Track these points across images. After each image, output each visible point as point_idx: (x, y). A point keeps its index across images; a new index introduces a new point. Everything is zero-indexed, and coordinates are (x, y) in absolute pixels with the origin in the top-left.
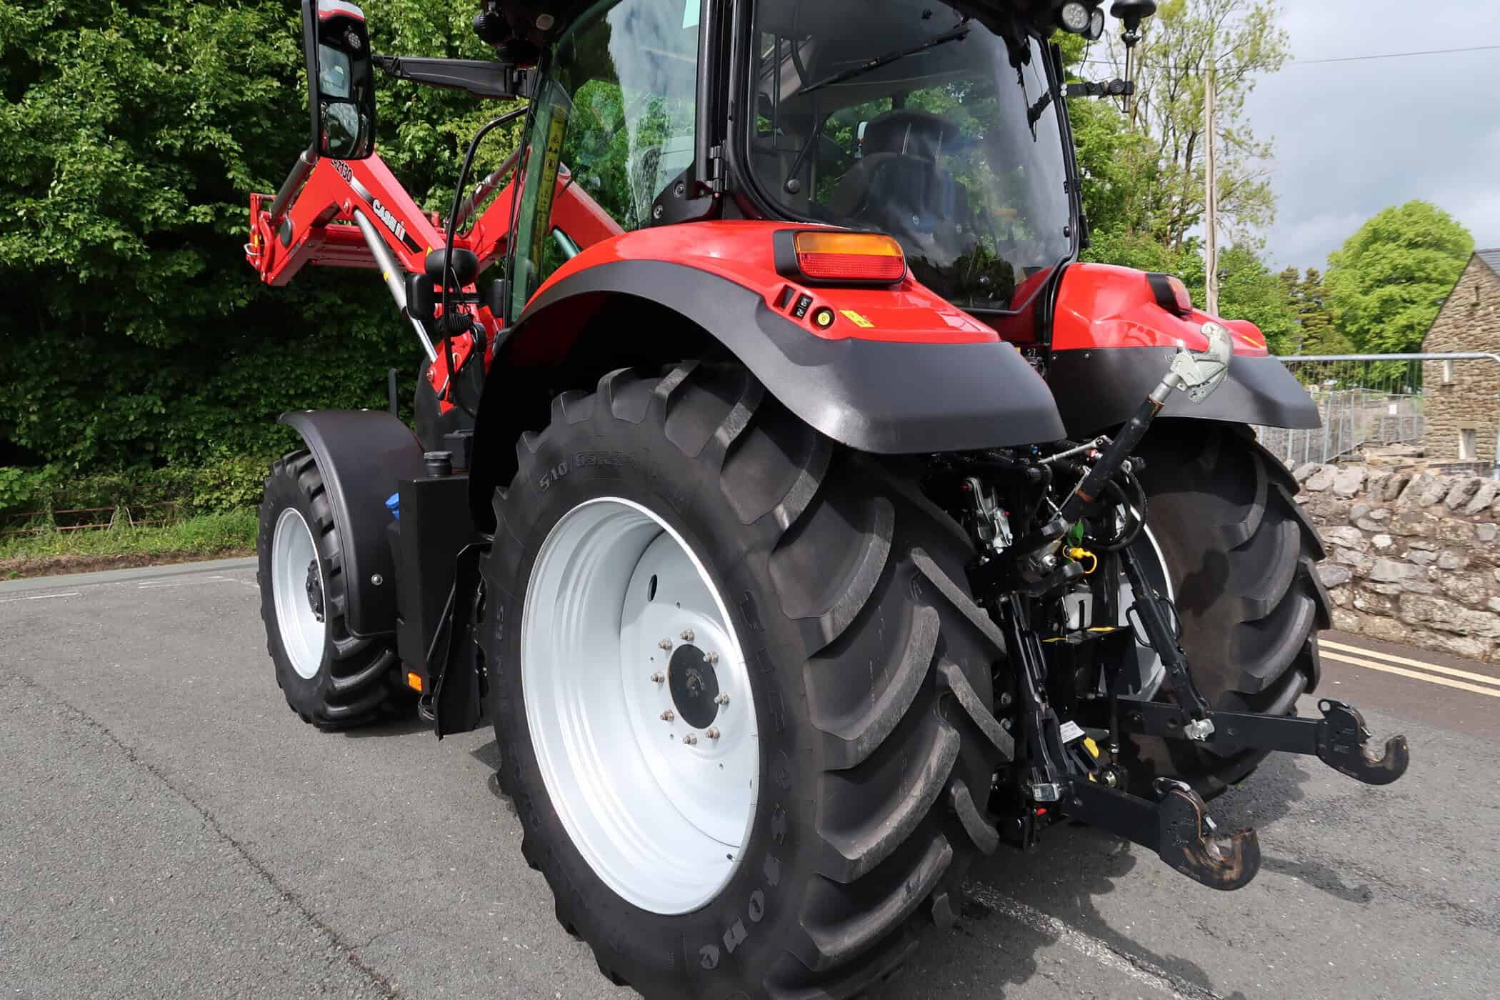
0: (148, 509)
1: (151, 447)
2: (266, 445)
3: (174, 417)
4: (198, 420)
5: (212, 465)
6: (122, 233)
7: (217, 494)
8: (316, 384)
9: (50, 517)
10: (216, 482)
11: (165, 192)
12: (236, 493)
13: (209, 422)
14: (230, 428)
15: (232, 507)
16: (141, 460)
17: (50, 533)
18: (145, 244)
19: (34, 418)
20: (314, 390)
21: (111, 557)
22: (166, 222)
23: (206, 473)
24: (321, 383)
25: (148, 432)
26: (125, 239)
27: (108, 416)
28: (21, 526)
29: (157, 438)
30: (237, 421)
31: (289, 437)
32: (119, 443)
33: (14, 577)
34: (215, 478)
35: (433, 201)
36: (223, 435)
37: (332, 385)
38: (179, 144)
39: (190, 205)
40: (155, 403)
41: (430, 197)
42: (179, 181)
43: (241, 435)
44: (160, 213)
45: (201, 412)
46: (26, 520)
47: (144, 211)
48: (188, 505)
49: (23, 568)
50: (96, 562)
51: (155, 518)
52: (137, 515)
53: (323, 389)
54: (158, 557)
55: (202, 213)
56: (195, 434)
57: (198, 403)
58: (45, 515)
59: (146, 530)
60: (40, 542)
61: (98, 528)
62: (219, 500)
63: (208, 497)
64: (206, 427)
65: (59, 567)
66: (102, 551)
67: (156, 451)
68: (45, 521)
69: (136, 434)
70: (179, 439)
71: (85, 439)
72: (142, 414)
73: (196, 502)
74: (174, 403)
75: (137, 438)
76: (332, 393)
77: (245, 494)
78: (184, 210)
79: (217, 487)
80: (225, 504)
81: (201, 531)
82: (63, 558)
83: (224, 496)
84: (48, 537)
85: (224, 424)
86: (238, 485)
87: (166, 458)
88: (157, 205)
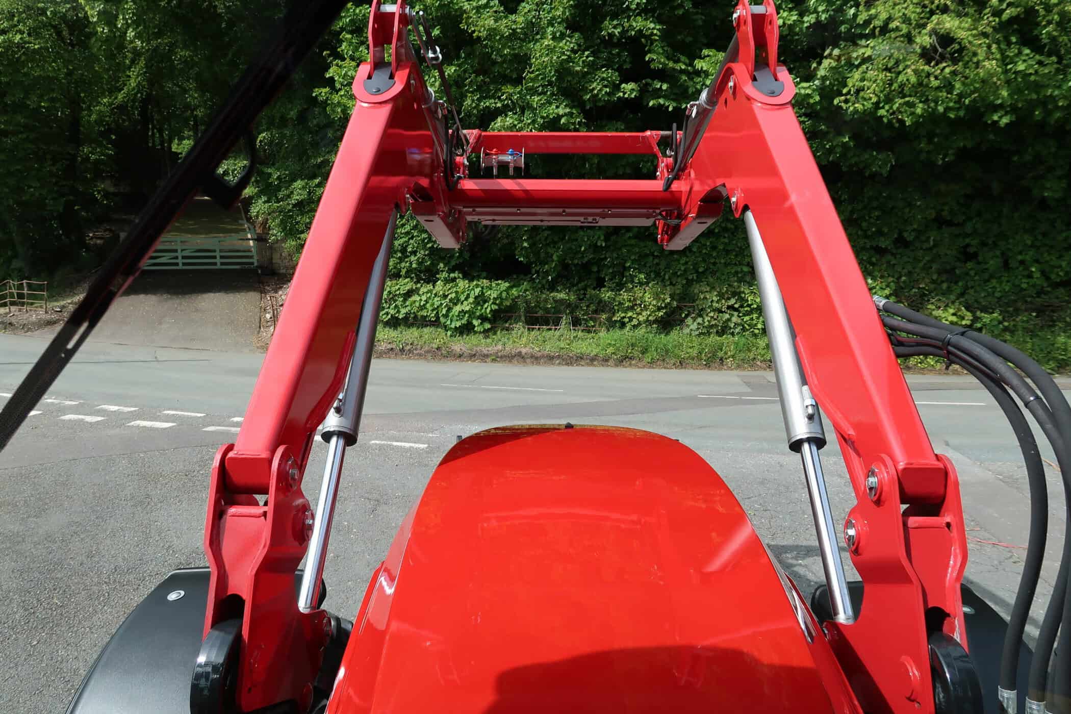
0: (584, 319)
1: (595, 269)
2: (675, 274)
3: (612, 248)
4: (629, 251)
5: (630, 290)
6: (568, 110)
7: (630, 314)
8: (720, 226)
9: (523, 318)
10: (631, 304)
11: (603, 72)
12: (644, 313)
13: (635, 254)
14: (651, 258)
15: (640, 324)
16: (589, 278)
17: (522, 329)
18: (584, 118)
19: (525, 244)
20: (717, 231)
21: (552, 354)
22: (600, 99)
23: (624, 295)
24: (723, 225)
25: (594, 258)
26: (570, 114)
27: (568, 246)
28: (506, 322)
29: (599, 262)
30: (656, 254)
31: (694, 268)
32: (576, 265)
33: (494, 360)
34: (630, 301)
35: (829, 60)
36: (645, 264)
37: (732, 227)
38: (617, 31)
39: (621, 82)
40: (599, 238)
41: (826, 57)
42: (617, 62)
43: (658, 264)
44: (596, 92)
45: (631, 245)
46: (510, 318)
47: (585, 90)
48: (609, 319)
49: (500, 354)
50: (543, 356)
51: (587, 326)
52: (576, 322)
53: (726, 230)
54: (581, 358)
55: (629, 89)
56: (625, 262)
57: (630, 238)
58: (520, 316)
59: (580, 334)
60: (515, 336)
61: (550, 329)
62: (631, 319)
63: (623, 315)
64: (633, 257)
65: (520, 358)
66: (548, 348)
67: (598, 272)
68: (520, 320)
69: (586, 259)
70: (613, 266)
71: (553, 261)
72: (590, 246)
73: (615, 319)
74: (613, 238)
75: (587, 262)
76: (733, 233)
77: (650, 315)
78: (617, 88)
79: (631, 308)
80: (635, 322)
81: (613, 342)
82: (524, 351)
83: (635, 316)
84: (520, 332)
85: (647, 255)
86: (646, 308)
87: (604, 278)
88: (595, 85)
